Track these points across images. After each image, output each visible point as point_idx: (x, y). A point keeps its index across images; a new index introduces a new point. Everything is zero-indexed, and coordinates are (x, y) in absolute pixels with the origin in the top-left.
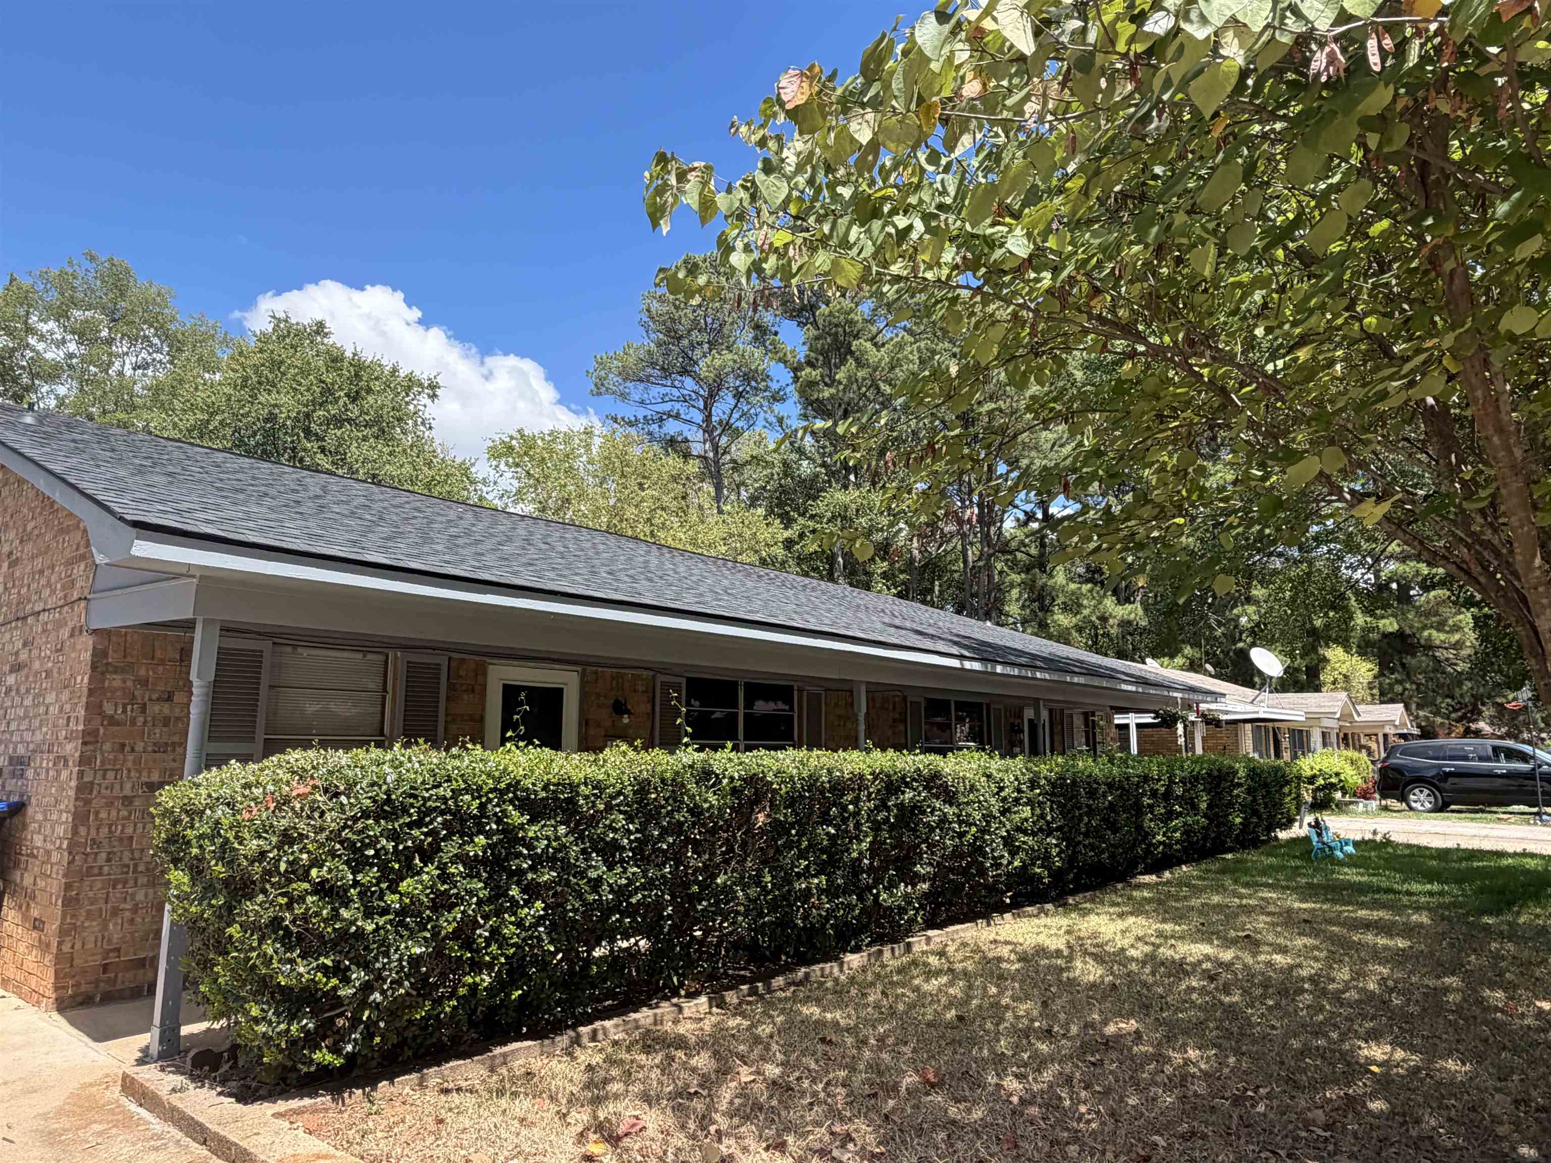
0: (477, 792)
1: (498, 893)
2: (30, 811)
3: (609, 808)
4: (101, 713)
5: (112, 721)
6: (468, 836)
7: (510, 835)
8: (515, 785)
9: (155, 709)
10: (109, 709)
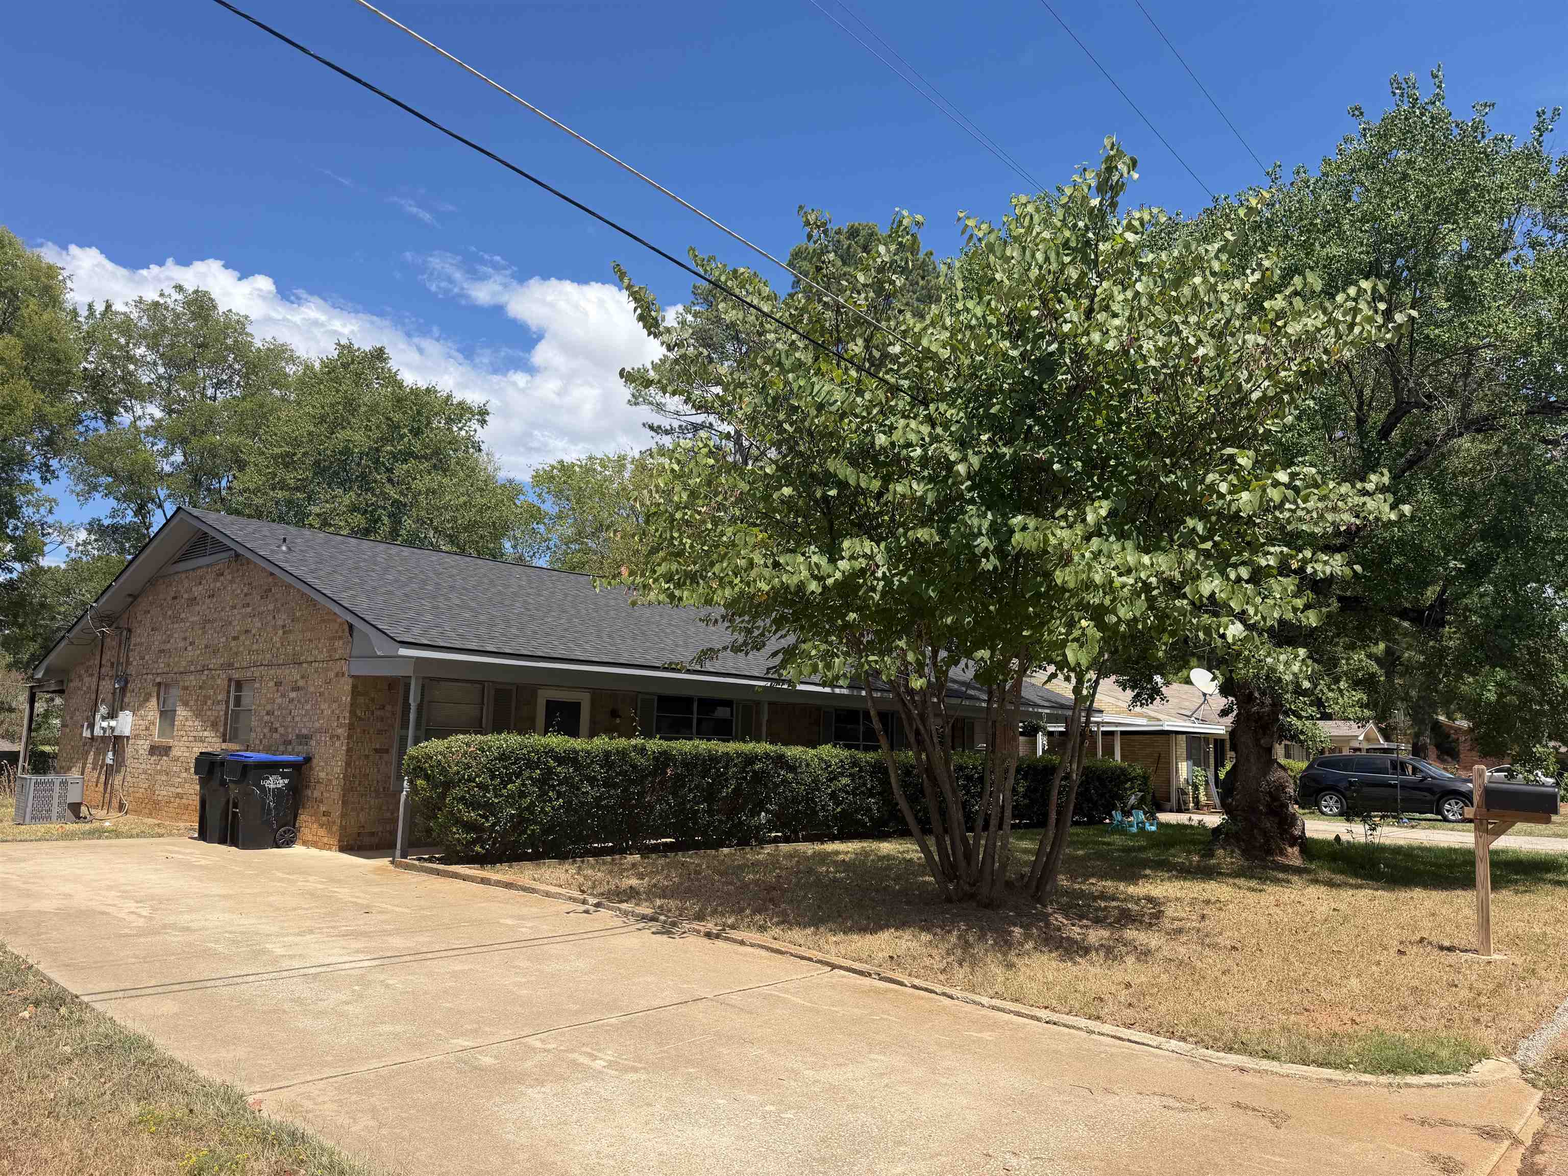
0: (537, 752)
1: (543, 793)
2: (315, 761)
3: (592, 762)
4: (355, 715)
5: (360, 719)
6: (533, 770)
7: (549, 771)
8: (552, 750)
9: (378, 713)
10: (359, 713)
